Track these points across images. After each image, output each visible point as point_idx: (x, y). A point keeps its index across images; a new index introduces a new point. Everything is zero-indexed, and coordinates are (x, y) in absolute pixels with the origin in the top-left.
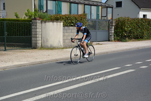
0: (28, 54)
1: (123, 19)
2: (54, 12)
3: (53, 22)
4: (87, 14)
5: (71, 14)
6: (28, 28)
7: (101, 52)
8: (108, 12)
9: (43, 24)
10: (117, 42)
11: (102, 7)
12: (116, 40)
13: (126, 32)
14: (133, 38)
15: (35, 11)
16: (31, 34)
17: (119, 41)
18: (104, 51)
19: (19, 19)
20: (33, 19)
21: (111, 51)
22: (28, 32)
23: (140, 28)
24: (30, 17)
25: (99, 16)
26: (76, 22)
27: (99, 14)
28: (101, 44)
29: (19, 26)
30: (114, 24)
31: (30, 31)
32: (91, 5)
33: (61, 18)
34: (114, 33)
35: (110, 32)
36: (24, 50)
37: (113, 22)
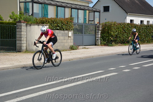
0: (12, 57)
1: (110, 23)
2: (40, 15)
3: (39, 25)
4: (74, 18)
5: (57, 17)
6: (12, 31)
7: (87, 56)
8: (95, 17)
9: (29, 27)
10: (103, 47)
11: (90, 11)
12: (102, 45)
13: (112, 36)
14: (120, 42)
15: (20, 14)
16: (15, 37)
17: (105, 45)
18: (90, 55)
19: (3, 21)
20: (18, 22)
21: (97, 55)
22: (12, 35)
23: (126, 32)
24: (15, 20)
25: (86, 21)
26: (62, 26)
27: (86, 19)
28: (87, 48)
29: (3, 29)
30: (100, 29)
31: (14, 34)
32: (78, 9)
33: (46, 21)
34: (101, 37)
35: (97, 36)
36: (8, 54)
37: (99, 26)
